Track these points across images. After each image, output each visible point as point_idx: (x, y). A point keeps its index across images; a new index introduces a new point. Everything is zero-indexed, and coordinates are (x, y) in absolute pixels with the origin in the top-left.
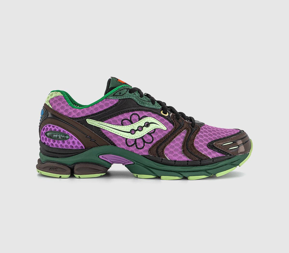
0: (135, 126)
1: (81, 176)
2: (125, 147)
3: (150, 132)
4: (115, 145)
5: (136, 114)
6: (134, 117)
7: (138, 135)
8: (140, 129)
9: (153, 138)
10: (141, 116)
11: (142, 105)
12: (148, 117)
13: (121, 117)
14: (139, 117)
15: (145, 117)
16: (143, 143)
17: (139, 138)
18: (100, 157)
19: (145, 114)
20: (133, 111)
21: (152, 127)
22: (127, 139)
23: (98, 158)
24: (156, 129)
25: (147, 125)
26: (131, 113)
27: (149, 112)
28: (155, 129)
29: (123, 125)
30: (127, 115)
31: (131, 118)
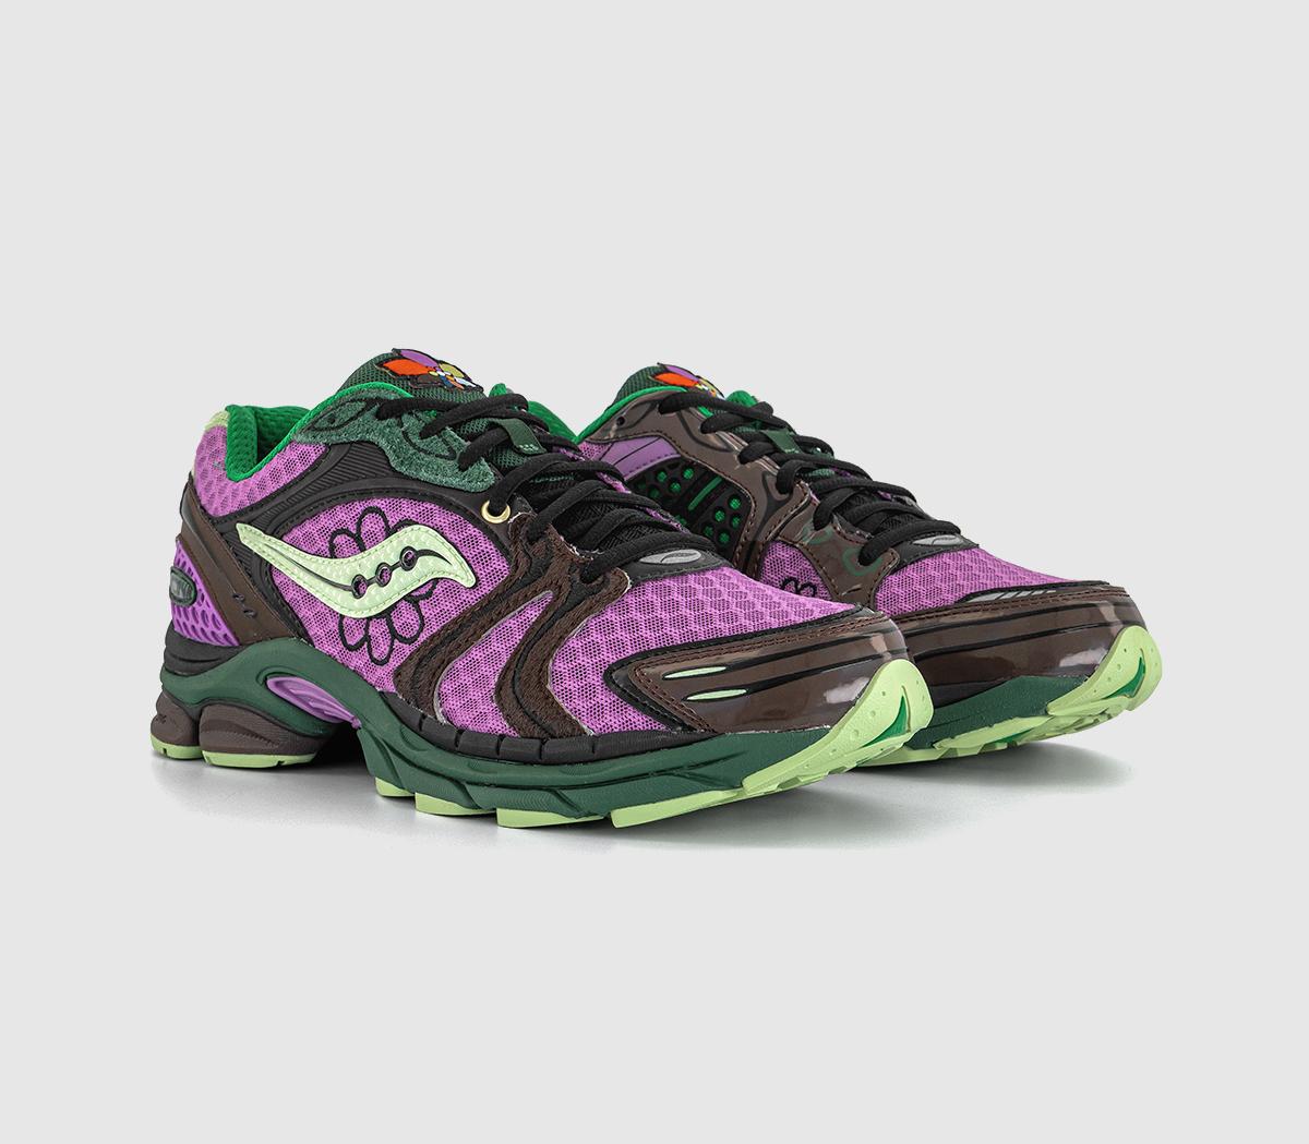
2: (332, 648)
3: (416, 590)
4: (310, 641)
5: (378, 511)
6: (371, 524)
7: (377, 599)
8: (383, 574)
9: (422, 618)
10: (392, 522)
11: (412, 473)
12: (417, 523)
13: (326, 521)
14: (386, 521)
16: (389, 636)
18: (270, 682)
19: (408, 509)
20: (365, 494)
22: (342, 617)
23: (262, 688)
25: (409, 559)
26: (359, 507)
27: (428, 505)
28: (436, 581)
29: (333, 556)
30: (344, 515)
31: (359, 524)
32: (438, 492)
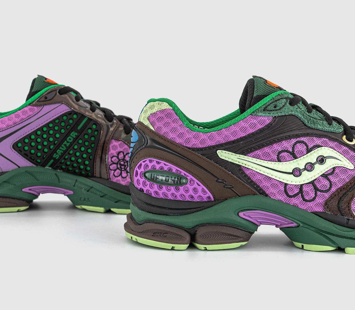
0: (300, 163)
1: (209, 247)
2: (282, 197)
3: (326, 172)
4: (267, 195)
5: (303, 142)
6: (300, 147)
7: (306, 177)
8: (310, 167)
9: (330, 182)
10: (310, 146)
11: (312, 126)
12: (322, 146)
13: (277, 147)
14: (307, 146)
15: (318, 147)
16: (314, 191)
17: (307, 184)
18: (241, 214)
19: (318, 141)
20: (297, 136)
21: (329, 165)
22: (286, 185)
23: (238, 217)
24: (337, 167)
25: (322, 160)
26: (294, 141)
27: (324, 139)
28: (334, 169)
29: (279, 161)
30: (287, 145)
31: (293, 148)
32: (325, 134)
